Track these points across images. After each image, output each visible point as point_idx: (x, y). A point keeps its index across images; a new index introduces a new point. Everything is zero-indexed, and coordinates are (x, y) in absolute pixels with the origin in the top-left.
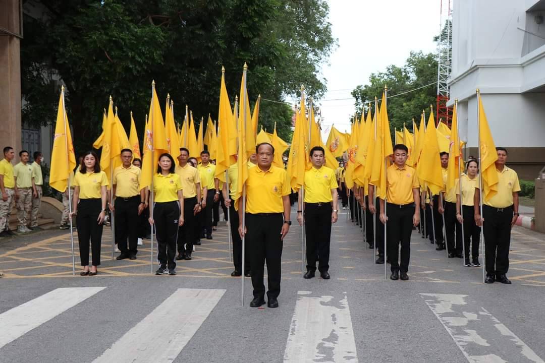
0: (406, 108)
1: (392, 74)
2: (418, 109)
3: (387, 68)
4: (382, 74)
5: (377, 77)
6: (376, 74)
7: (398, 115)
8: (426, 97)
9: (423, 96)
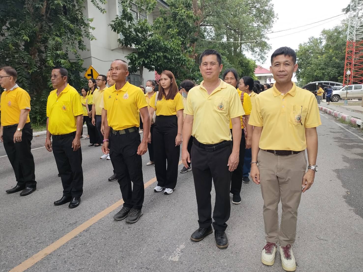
0: (320, 58)
1: (312, 42)
2: (328, 58)
3: (309, 38)
4: (306, 43)
5: (303, 46)
6: (303, 43)
7: (315, 62)
8: (333, 51)
9: (331, 51)
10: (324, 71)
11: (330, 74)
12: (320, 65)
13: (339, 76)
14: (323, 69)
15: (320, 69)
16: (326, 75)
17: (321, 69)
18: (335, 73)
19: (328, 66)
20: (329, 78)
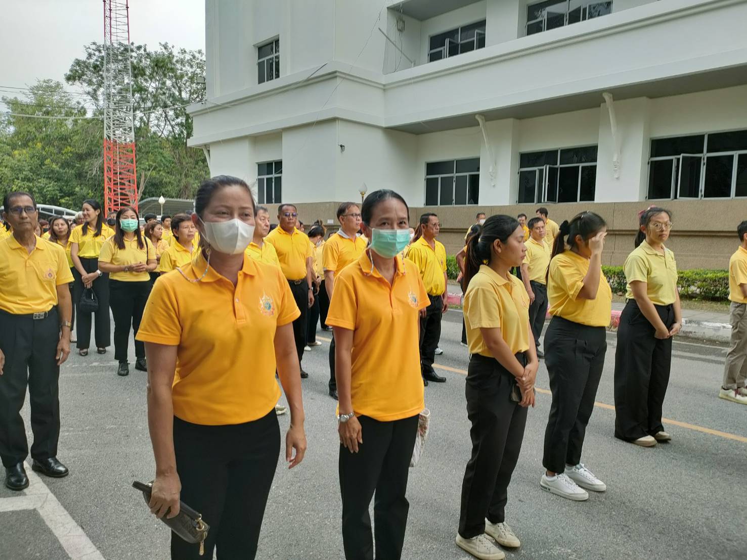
10: (31, 185)
11: (45, 190)
12: (21, 171)
13: (62, 197)
14: (29, 180)
15: (23, 180)
16: (35, 191)
17: (25, 178)
18: (54, 190)
19: (38, 175)
20: (42, 198)
